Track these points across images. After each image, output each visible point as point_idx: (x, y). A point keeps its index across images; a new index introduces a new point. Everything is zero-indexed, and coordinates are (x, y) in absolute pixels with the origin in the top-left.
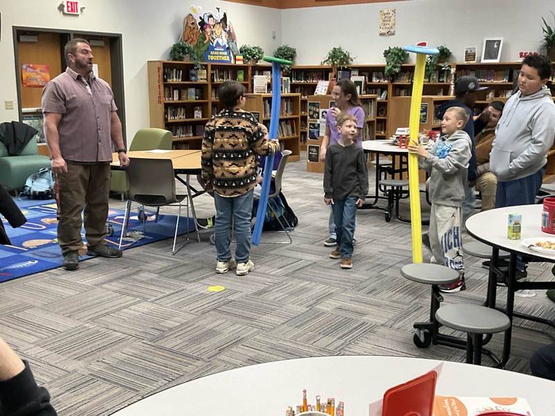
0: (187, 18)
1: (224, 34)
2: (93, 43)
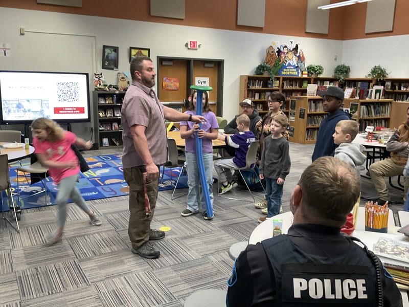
0: (269, 48)
1: (295, 58)
2: (206, 65)
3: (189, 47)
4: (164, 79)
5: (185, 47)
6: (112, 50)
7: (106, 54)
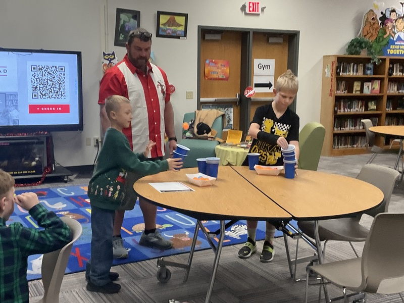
0: (367, 14)
2: (271, 40)
3: (247, 11)
4: (207, 62)
5: (240, 11)
6: (131, 15)
7: (122, 22)
